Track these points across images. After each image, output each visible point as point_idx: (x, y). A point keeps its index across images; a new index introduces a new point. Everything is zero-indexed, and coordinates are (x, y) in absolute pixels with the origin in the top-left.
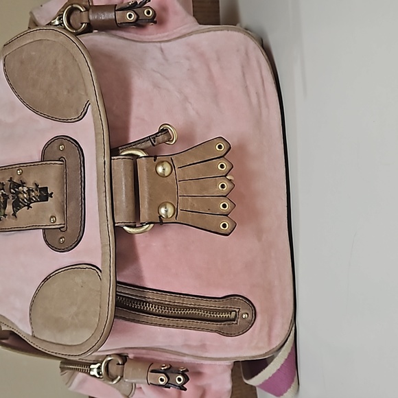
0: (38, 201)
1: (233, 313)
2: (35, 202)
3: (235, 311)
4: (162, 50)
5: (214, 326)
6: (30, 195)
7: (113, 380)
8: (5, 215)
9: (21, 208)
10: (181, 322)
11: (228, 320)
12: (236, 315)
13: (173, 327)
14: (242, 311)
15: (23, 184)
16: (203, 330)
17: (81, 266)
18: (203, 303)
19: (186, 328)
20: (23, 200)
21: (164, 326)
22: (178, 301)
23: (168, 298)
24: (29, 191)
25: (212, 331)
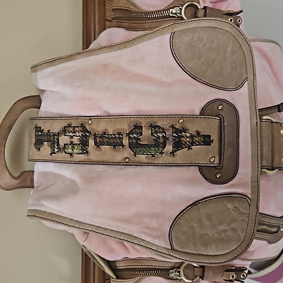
0: (202, 145)
2: (197, 145)
6: (193, 140)
8: (162, 153)
9: (182, 148)
15: (185, 130)
17: (233, 195)
20: (186, 143)
24: (192, 136)
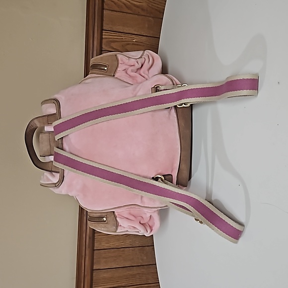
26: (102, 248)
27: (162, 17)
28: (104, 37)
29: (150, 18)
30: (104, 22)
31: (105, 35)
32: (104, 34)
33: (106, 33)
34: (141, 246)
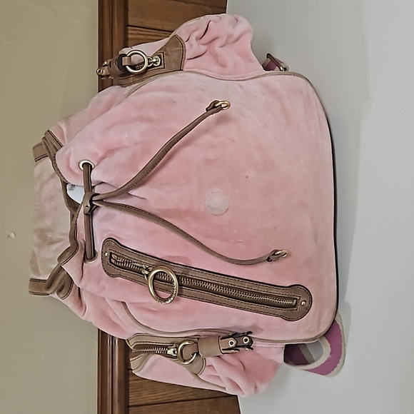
1: (295, 301)
3: (296, 299)
4: (241, 87)
5: (280, 311)
7: (185, 361)
10: (254, 306)
11: (291, 306)
12: (296, 303)
13: (247, 310)
14: (302, 299)
16: (270, 314)
18: (274, 291)
19: (257, 312)
21: (241, 308)
22: (254, 288)
23: (247, 285)
25: (277, 316)
26: (143, 403)
27: (224, 6)
28: (130, 36)
29: (206, 8)
30: (130, 13)
31: (132, 34)
32: (129, 32)
33: (133, 30)
34: (213, 396)
